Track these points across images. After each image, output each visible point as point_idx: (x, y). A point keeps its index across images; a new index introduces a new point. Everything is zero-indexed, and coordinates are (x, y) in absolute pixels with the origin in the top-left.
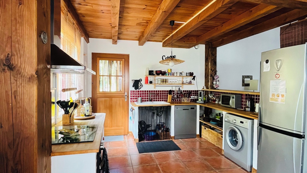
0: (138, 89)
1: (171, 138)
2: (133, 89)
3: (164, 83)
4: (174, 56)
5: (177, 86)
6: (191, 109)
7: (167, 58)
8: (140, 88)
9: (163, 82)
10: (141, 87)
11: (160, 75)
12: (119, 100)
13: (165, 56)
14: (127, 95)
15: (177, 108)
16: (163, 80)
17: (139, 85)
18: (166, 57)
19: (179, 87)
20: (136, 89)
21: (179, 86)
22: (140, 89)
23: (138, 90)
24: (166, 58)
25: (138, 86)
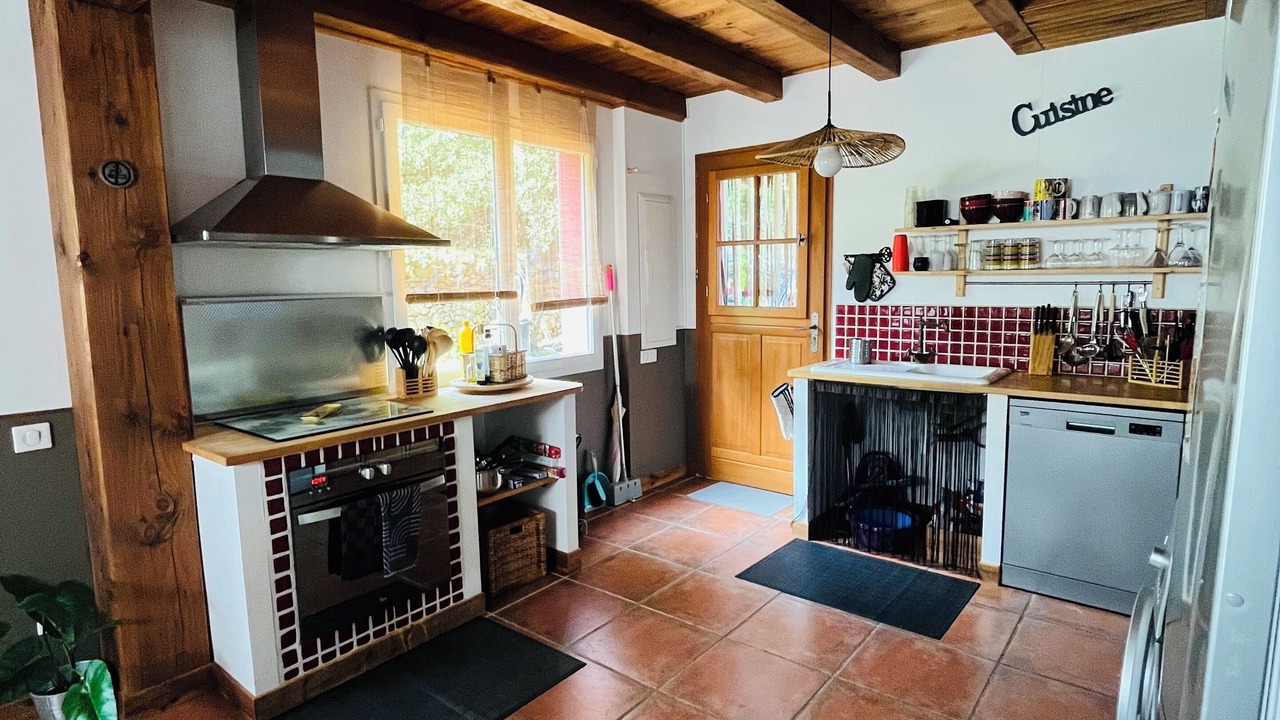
0: (868, 296)
1: (976, 571)
2: (848, 298)
3: (1008, 265)
4: (1095, 92)
5: (1114, 284)
6: (1131, 431)
7: (1045, 113)
8: (878, 293)
9: (999, 258)
10: (885, 288)
11: (995, 220)
12: (789, 346)
13: (1029, 106)
14: (821, 327)
15: (1027, 413)
16: (999, 247)
17: (876, 280)
18: (1037, 112)
19: (1133, 288)
20: (859, 298)
21: (1130, 283)
22: (881, 296)
23: (869, 303)
24: (1036, 117)
25: (872, 283)
